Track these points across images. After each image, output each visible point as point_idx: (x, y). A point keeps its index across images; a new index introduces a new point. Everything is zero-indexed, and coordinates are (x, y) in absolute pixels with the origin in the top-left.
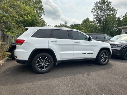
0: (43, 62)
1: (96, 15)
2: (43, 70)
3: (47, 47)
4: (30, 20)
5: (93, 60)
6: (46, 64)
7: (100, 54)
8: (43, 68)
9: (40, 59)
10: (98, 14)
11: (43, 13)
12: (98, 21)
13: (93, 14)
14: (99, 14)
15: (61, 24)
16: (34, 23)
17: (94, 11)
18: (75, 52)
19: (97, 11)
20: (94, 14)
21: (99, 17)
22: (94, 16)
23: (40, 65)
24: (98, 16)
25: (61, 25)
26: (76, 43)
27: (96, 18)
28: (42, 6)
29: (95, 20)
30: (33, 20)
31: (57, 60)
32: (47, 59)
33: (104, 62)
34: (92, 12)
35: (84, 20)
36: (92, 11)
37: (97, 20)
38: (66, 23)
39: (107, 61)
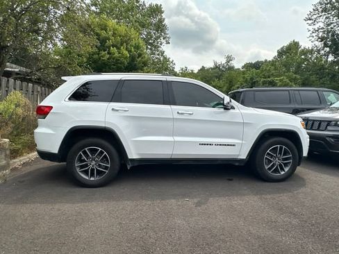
0: (94, 159)
1: (323, 28)
2: (92, 179)
3: (103, 125)
4: (126, 58)
5: (237, 164)
6: (100, 166)
7: (263, 147)
8: (92, 175)
9: (85, 153)
10: (329, 25)
11: (164, 39)
12: (330, 47)
13: (311, 28)
14: (332, 26)
15: (215, 64)
16: (135, 65)
17: (315, 16)
18: (178, 139)
19: (326, 18)
20: (316, 27)
21: (333, 35)
22: (314, 35)
23: (87, 165)
24: (328, 32)
25: (217, 67)
26: (182, 114)
27: (322, 39)
28: (161, 21)
29: (320, 44)
30: (133, 58)
31: (130, 157)
32: (102, 153)
33: (276, 171)
34: (310, 22)
35: (282, 48)
36: (310, 19)
37: (326, 45)
38: (229, 59)
39: (287, 169)
